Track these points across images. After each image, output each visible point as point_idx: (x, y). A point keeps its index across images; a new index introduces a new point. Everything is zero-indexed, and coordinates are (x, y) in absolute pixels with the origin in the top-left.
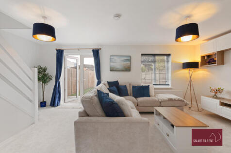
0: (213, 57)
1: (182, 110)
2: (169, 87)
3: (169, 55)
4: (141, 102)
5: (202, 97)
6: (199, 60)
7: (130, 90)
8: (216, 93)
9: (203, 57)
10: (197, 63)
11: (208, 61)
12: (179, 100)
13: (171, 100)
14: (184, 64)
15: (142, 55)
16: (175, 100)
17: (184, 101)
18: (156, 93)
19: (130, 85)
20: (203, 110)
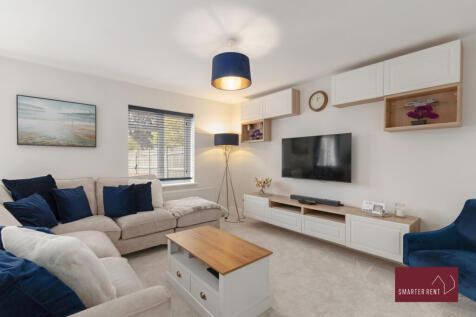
0: (259, 127)
1: (218, 227)
2: (192, 181)
3: (191, 116)
4: (130, 228)
5: (246, 197)
6: (238, 131)
7: (95, 199)
8: (263, 187)
9: (244, 127)
10: (236, 136)
11: (251, 133)
12: (212, 208)
13: (198, 209)
14: (216, 136)
15: (131, 107)
16: (206, 209)
17: (219, 209)
18: (165, 199)
19: (95, 183)
20: (244, 218)
